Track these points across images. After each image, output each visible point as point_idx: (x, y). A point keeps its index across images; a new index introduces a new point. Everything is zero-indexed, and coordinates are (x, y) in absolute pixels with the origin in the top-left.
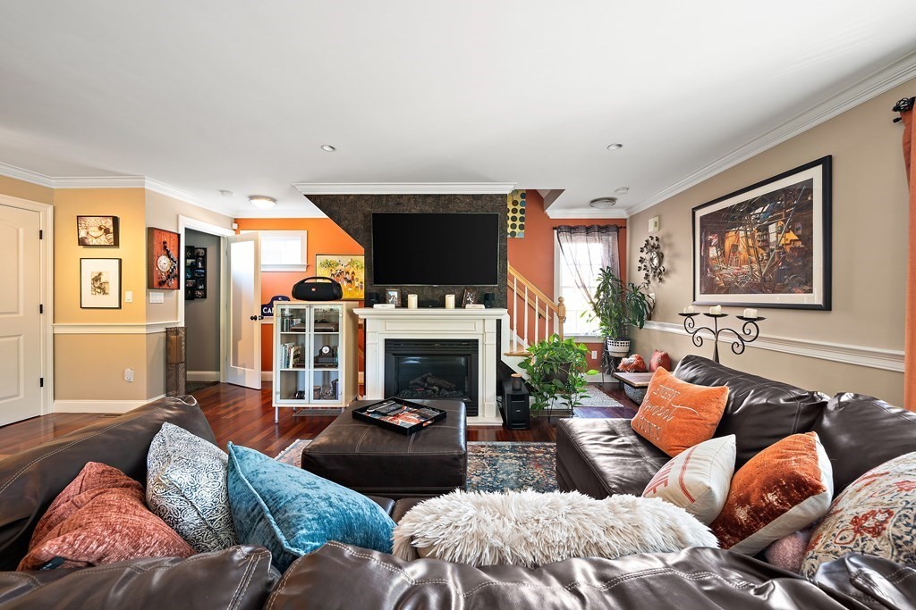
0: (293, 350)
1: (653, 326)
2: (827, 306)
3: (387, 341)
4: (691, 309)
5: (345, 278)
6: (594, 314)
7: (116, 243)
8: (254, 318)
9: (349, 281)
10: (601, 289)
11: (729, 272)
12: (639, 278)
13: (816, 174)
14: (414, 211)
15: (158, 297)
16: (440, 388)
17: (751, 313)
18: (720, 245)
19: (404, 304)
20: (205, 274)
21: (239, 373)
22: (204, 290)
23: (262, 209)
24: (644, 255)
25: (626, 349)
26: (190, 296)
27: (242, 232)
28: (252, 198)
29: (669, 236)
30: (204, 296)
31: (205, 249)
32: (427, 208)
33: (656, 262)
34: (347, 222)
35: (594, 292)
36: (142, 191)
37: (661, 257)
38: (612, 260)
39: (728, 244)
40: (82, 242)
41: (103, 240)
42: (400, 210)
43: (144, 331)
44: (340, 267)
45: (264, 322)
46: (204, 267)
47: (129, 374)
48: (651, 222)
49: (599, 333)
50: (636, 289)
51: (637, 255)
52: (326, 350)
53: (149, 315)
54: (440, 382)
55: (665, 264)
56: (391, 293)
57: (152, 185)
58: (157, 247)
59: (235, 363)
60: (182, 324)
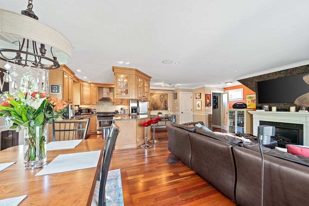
0: (232, 121)
3: (261, 122)
7: (201, 98)
14: (275, 78)
15: (207, 108)
16: (284, 140)
19: (270, 110)
20: (218, 102)
21: (225, 127)
22: (218, 106)
23: (229, 85)
26: (214, 107)
27: (226, 91)
28: (226, 83)
30: (218, 108)
31: (218, 96)
32: (281, 75)
34: (250, 86)
36: (204, 87)
40: (196, 98)
41: (199, 98)
42: (268, 79)
43: (205, 114)
44: (254, 98)
46: (217, 101)
52: (242, 122)
53: (206, 111)
54: (284, 138)
56: (265, 106)
57: (206, 86)
58: (207, 98)
59: (224, 125)
60: (212, 114)
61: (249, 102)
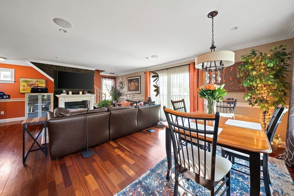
0: (32, 107)
1: (121, 97)
2: (140, 93)
3: (65, 103)
4: (127, 94)
5: (34, 86)
6: (110, 95)
10: (112, 90)
11: (132, 88)
12: (118, 88)
13: (139, 77)
17: (134, 94)
18: (130, 84)
24: (119, 84)
25: (116, 102)
29: (124, 81)
33: (121, 86)
35: (110, 91)
37: (122, 85)
38: (114, 85)
39: (131, 84)
48: (121, 78)
49: (111, 99)
50: (118, 91)
51: (118, 84)
52: (44, 106)
55: (123, 86)
56: (64, 91)
61: (24, 86)
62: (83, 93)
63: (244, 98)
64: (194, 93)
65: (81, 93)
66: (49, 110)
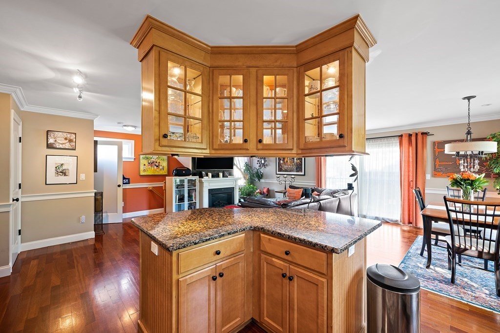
0: (178, 196)
2: (304, 175)
3: (208, 190)
5: (155, 165)
8: (119, 186)
9: (157, 166)
11: (286, 166)
17: (293, 176)
24: (259, 159)
37: (265, 161)
40: (50, 146)
43: (93, 194)
44: (152, 159)
45: (124, 187)
47: (83, 218)
51: (256, 160)
55: (267, 163)
56: (203, 173)
61: (145, 165)
62: (223, 176)
63: (494, 187)
64: (409, 178)
65: (221, 174)
66: (192, 201)
